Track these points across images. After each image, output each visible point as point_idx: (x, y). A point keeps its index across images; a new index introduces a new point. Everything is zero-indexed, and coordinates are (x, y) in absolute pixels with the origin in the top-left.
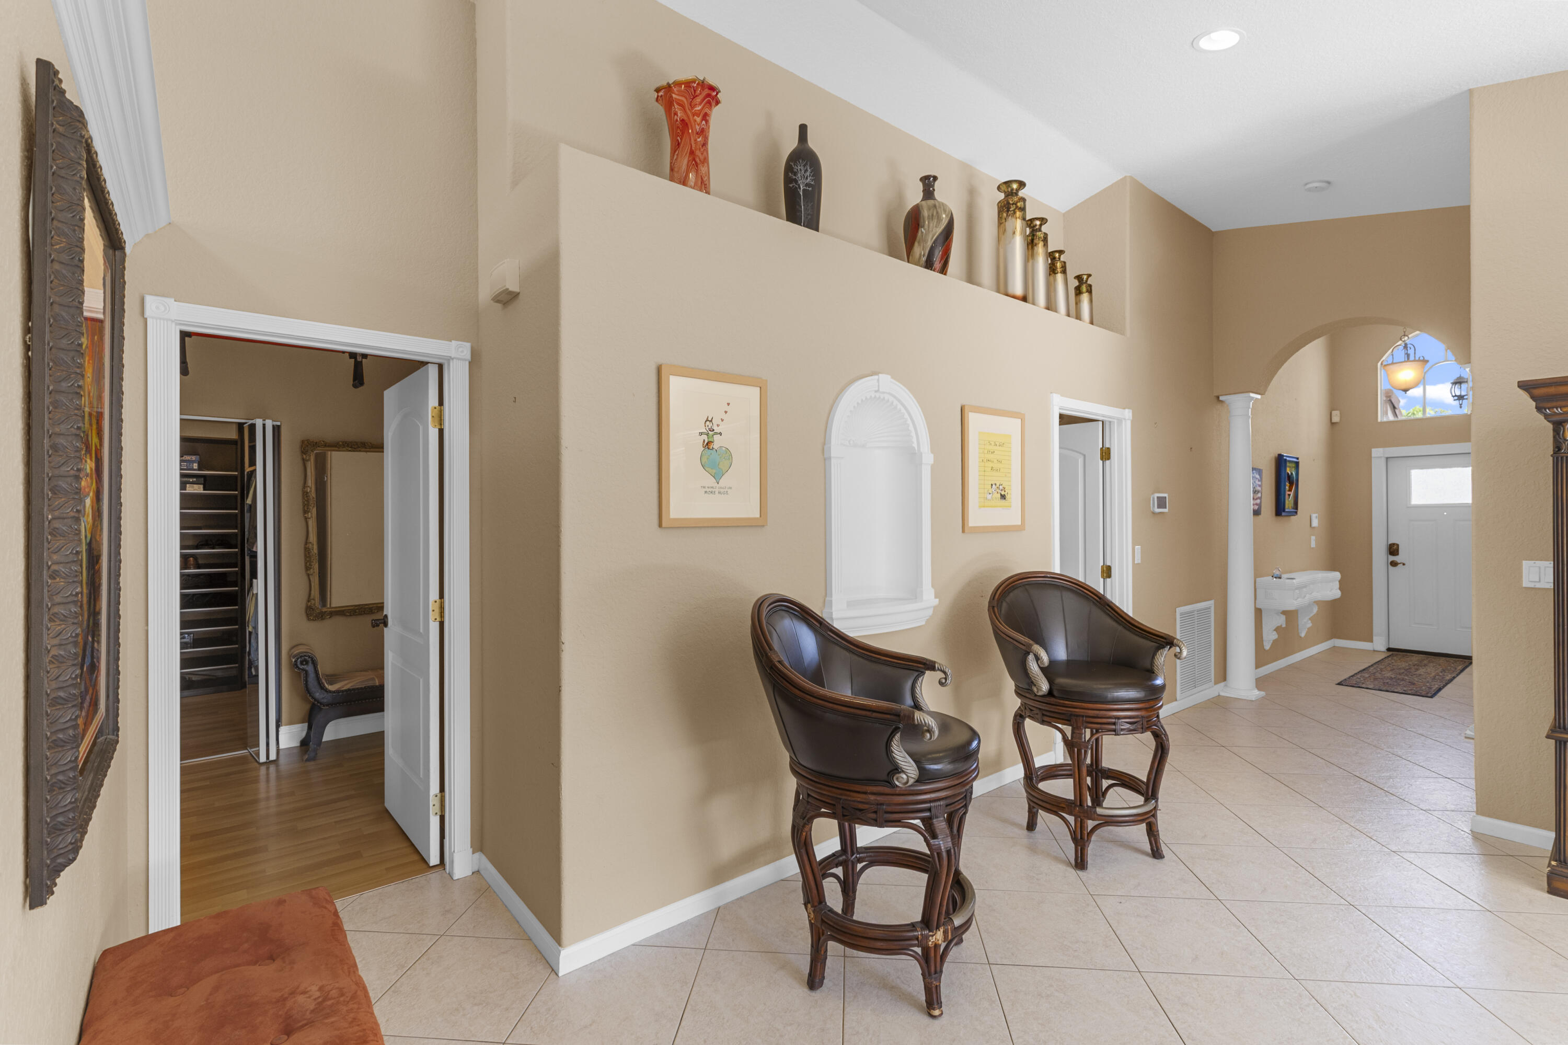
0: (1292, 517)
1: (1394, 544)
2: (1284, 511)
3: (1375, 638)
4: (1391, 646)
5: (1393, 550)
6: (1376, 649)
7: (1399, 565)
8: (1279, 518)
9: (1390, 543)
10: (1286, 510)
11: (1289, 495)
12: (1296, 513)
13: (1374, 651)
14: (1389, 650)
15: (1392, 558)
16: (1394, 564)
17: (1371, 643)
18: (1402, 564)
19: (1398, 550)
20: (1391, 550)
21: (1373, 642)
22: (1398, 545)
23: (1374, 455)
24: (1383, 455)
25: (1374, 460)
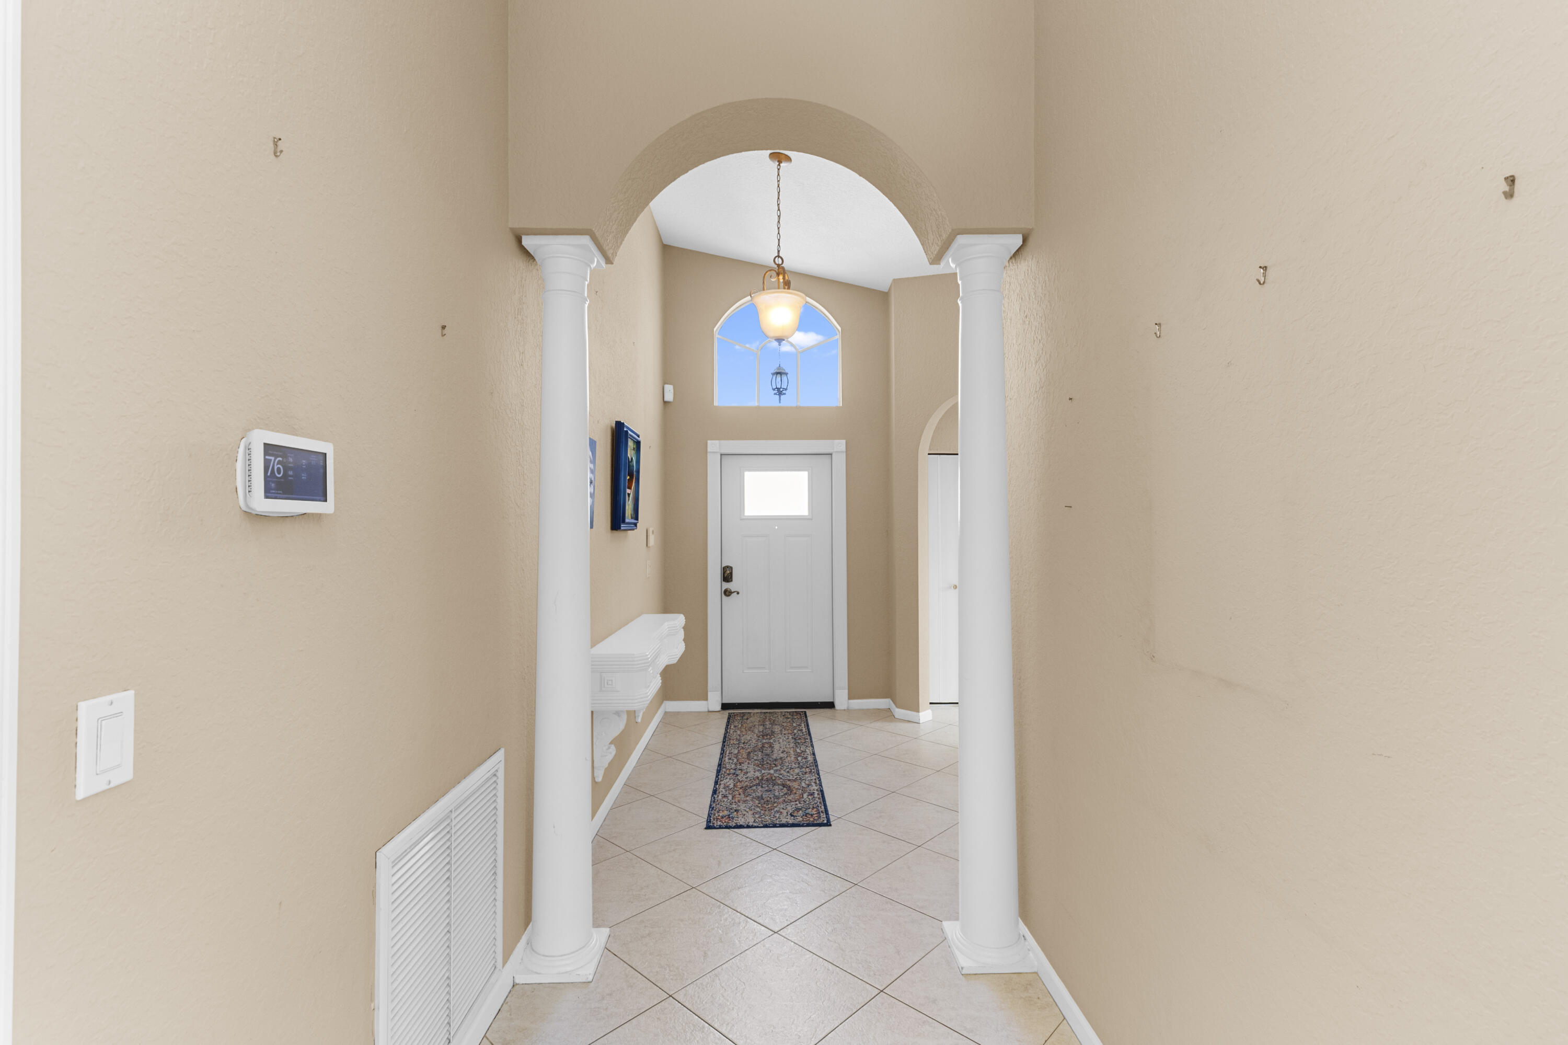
0: (630, 532)
1: (727, 567)
2: (624, 521)
3: (710, 694)
4: (725, 701)
5: (727, 575)
6: (710, 710)
7: (733, 595)
8: (616, 533)
9: (723, 566)
10: (627, 520)
11: (629, 494)
12: (635, 525)
13: (709, 711)
14: (725, 706)
15: (726, 585)
16: (727, 593)
17: (705, 702)
18: (735, 592)
19: (731, 573)
20: (726, 575)
21: (706, 699)
22: (731, 568)
23: (709, 450)
24: (718, 451)
25: (710, 457)
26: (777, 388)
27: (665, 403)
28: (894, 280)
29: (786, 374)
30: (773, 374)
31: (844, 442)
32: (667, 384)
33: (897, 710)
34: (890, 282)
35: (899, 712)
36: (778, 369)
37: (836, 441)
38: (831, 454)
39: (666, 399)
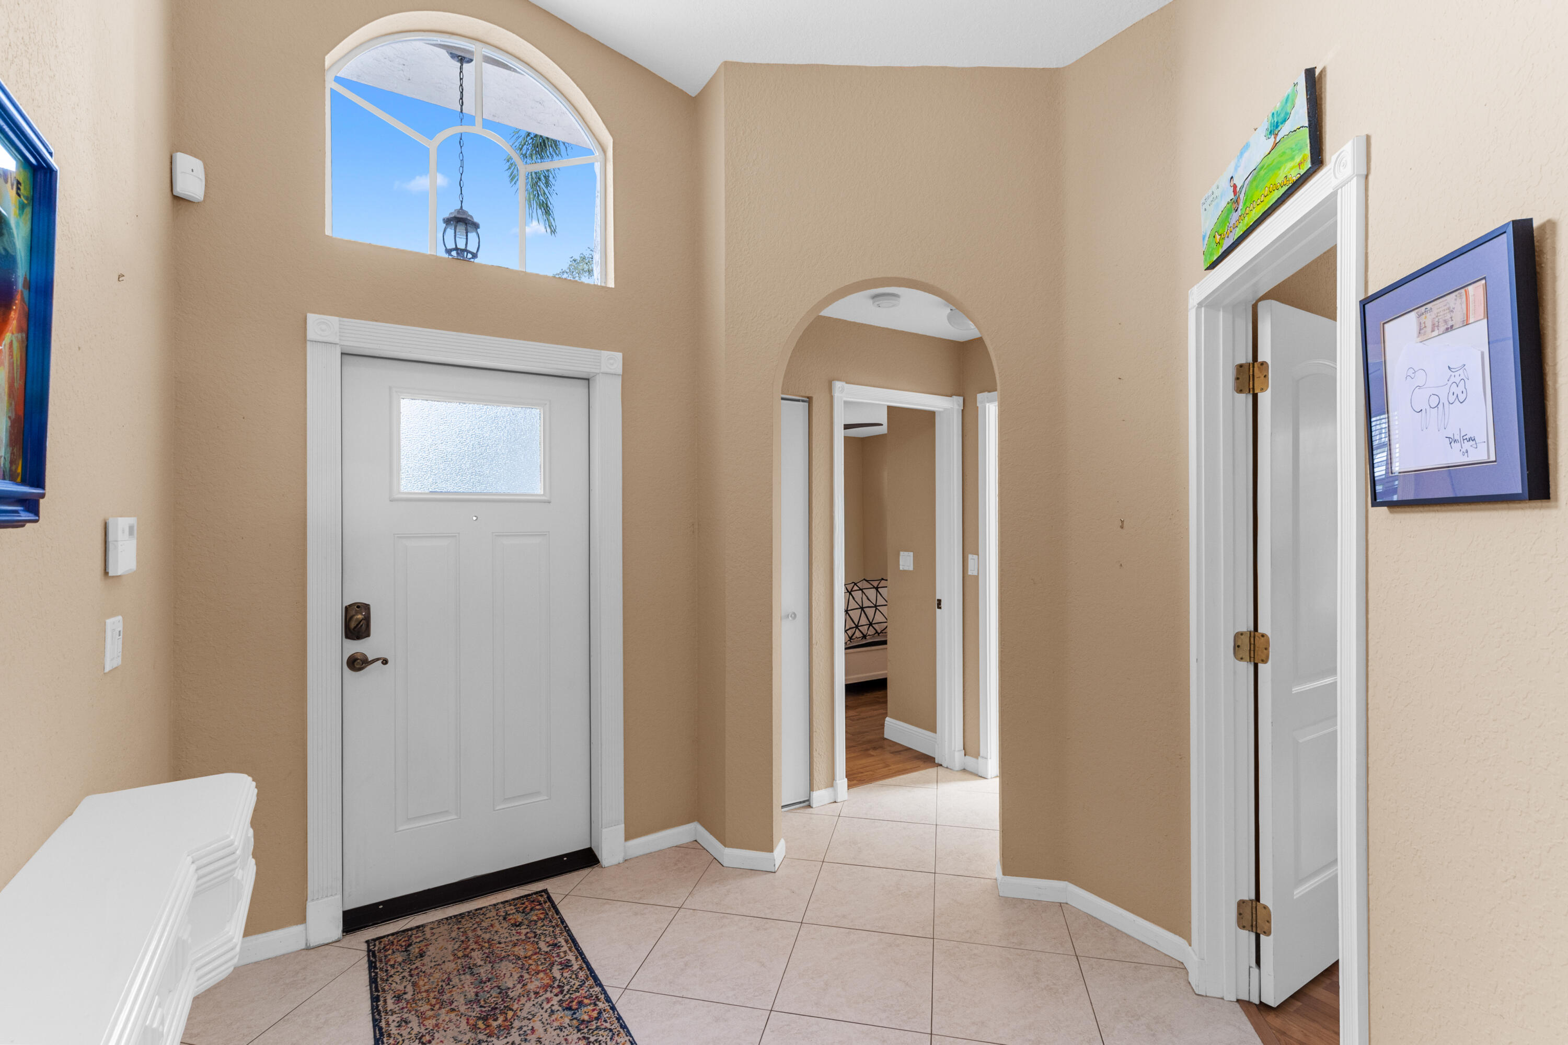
1: (358, 602)
3: (312, 907)
4: (354, 903)
5: (357, 624)
6: (313, 943)
7: (371, 666)
9: (347, 603)
13: (317, 956)
14: (354, 923)
15: (354, 648)
16: (356, 663)
17: (300, 928)
18: (378, 659)
19: (367, 619)
20: (353, 625)
21: (303, 920)
22: (367, 607)
23: (311, 335)
24: (337, 340)
25: (312, 352)
26: (456, 249)
27: (177, 199)
28: (726, 64)
29: (476, 226)
30: (448, 221)
31: (619, 356)
32: (181, 152)
33: (728, 851)
34: (711, 67)
35: (732, 856)
36: (458, 212)
37: (605, 354)
38: (588, 380)
39: (180, 190)
